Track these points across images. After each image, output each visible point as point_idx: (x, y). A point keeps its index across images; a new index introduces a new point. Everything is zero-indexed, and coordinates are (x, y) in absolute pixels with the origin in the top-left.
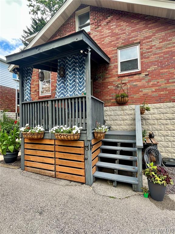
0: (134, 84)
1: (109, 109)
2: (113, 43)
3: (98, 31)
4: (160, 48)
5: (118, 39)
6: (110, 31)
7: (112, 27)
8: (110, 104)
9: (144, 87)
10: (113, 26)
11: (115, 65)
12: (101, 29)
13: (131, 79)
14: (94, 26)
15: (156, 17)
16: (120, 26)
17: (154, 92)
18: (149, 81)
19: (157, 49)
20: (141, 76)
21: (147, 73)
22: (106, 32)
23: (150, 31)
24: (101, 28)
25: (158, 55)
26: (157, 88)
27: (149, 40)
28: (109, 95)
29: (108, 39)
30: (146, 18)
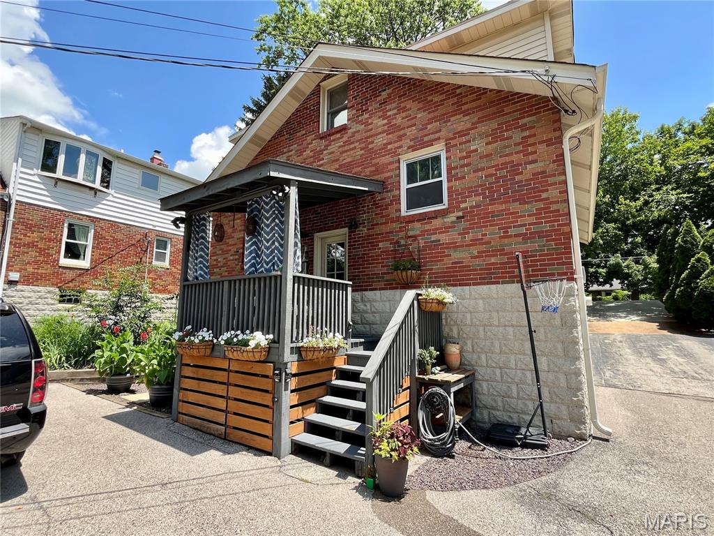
0: (433, 238)
1: (381, 297)
2: (389, 147)
3: (361, 123)
4: (487, 156)
5: (400, 138)
6: (385, 121)
7: (389, 114)
8: (382, 284)
9: (454, 246)
10: (390, 110)
11: (393, 196)
12: (368, 118)
13: (427, 227)
14: (354, 112)
15: (478, 88)
16: (404, 109)
17: (476, 257)
18: (465, 232)
19: (481, 158)
20: (448, 220)
21: (460, 214)
22: (379, 122)
23: (466, 118)
24: (367, 116)
25: (484, 172)
26: (483, 248)
27: (464, 139)
28: (380, 263)
29: (381, 139)
30: (458, 91)
